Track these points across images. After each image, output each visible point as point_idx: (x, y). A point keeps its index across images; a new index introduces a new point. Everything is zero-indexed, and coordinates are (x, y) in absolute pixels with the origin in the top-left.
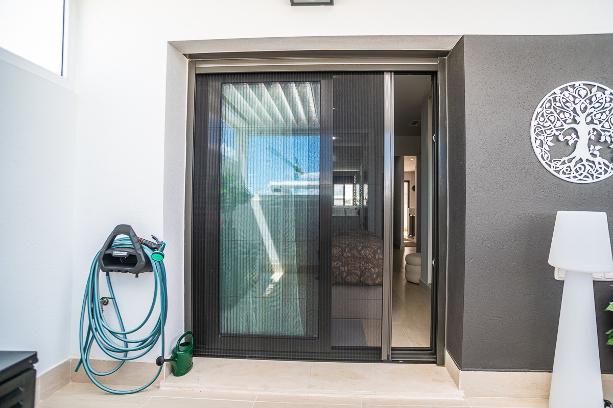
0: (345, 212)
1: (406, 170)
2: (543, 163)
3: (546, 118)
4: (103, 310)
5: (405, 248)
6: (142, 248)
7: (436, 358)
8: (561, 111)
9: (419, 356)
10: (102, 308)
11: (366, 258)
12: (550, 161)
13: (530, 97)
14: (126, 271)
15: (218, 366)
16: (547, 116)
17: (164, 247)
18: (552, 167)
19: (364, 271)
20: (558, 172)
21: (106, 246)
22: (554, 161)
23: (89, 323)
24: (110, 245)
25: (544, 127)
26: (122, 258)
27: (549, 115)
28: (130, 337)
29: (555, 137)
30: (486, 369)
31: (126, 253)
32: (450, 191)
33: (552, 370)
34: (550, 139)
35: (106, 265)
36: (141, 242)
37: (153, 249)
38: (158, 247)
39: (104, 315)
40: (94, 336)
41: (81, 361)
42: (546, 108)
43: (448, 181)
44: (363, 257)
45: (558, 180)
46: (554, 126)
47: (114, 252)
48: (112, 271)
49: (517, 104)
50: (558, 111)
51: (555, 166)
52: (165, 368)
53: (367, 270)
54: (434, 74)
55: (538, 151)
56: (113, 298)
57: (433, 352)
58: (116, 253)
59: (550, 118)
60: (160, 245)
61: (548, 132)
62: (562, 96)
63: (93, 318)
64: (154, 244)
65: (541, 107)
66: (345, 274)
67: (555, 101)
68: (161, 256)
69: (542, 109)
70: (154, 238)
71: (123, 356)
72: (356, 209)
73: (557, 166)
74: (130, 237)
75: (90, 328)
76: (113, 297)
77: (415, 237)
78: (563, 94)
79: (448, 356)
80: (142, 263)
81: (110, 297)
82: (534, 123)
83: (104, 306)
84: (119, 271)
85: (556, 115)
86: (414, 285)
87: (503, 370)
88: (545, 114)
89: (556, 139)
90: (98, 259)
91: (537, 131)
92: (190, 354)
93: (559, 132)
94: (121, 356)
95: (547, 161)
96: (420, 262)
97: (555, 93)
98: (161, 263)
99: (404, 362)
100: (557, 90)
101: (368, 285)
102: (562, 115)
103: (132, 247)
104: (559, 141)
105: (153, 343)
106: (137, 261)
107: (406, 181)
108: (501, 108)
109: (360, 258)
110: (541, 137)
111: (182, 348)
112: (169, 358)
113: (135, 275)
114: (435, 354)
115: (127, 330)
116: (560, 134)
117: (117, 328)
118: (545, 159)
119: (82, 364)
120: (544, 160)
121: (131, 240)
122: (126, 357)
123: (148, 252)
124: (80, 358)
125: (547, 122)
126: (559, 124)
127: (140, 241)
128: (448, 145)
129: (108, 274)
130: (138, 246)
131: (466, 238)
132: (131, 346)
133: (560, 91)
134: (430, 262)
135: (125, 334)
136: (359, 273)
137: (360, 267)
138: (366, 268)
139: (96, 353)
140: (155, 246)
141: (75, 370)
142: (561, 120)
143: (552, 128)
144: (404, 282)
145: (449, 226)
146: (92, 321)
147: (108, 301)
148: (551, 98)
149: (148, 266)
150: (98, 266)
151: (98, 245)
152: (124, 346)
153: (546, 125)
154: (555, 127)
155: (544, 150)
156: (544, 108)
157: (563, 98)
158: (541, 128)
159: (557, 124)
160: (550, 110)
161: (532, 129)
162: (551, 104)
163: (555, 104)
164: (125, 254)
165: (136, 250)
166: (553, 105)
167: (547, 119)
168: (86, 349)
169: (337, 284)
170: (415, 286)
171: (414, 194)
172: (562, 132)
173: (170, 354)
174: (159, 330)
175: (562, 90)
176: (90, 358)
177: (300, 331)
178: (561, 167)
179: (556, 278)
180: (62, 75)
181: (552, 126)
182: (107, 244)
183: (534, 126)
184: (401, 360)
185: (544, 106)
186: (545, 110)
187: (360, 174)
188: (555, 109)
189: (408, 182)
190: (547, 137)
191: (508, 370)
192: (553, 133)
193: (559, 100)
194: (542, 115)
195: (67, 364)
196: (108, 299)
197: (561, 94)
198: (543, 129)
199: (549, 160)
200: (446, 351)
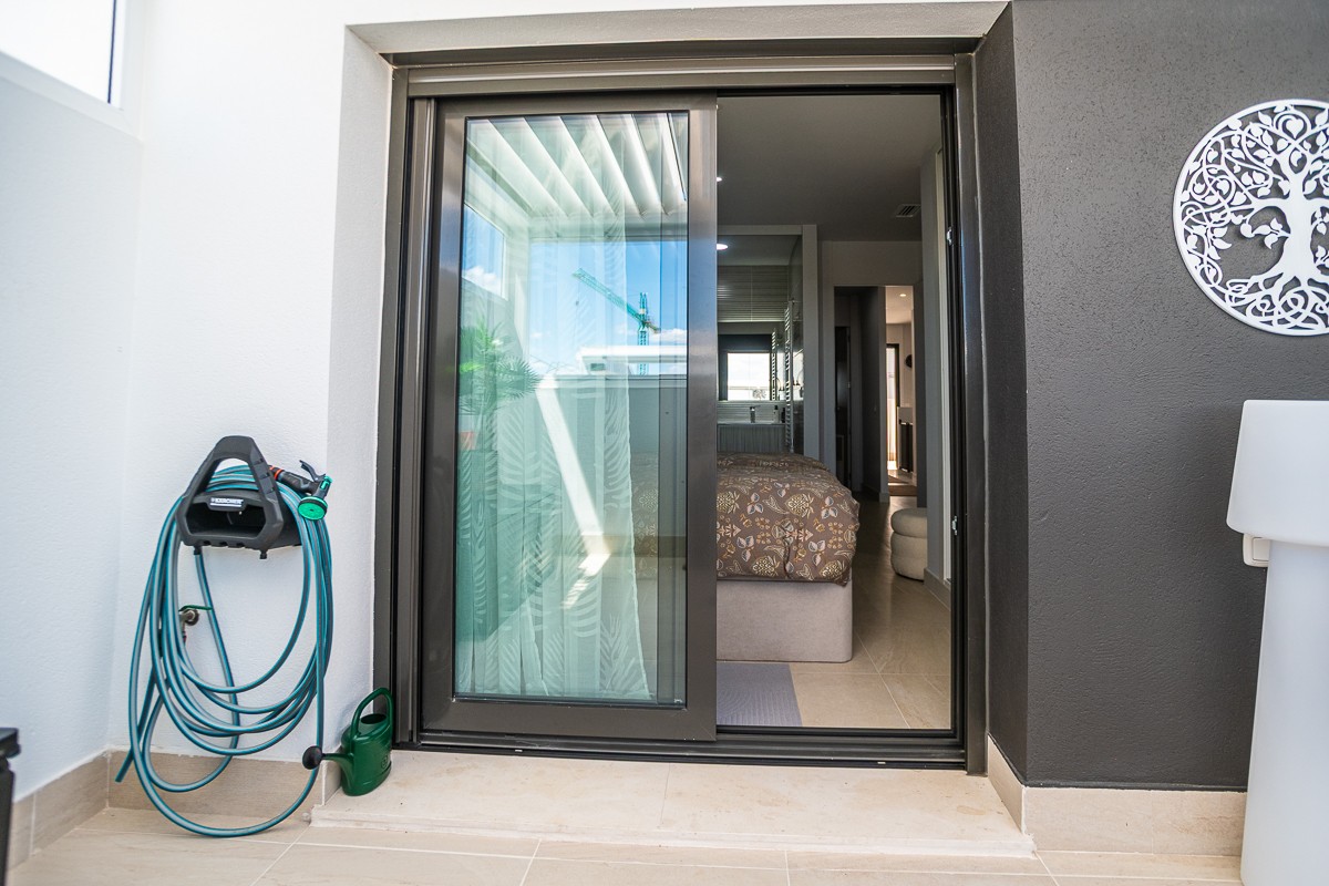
0: (753, 415)
1: (889, 320)
2: (1206, 288)
3: (1210, 186)
4: (184, 637)
5: (892, 498)
6: (277, 489)
7: (964, 756)
8: (1244, 169)
9: (925, 751)
10: (183, 632)
11: (797, 517)
12: (1223, 285)
13: (1170, 139)
14: (240, 545)
15: (449, 771)
16: (1210, 180)
17: (327, 487)
18: (1227, 298)
19: (794, 548)
20: (1243, 310)
21: (195, 487)
22: (1232, 285)
23: (150, 666)
24: (204, 482)
25: (1205, 205)
26: (231, 513)
27: (1215, 179)
28: (245, 700)
29: (1232, 229)
30: (1086, 783)
31: (240, 501)
32: (988, 356)
33: (1246, 784)
34: (1220, 232)
35: (193, 529)
36: (278, 477)
37: (302, 492)
38: (313, 488)
39: (189, 648)
40: (162, 699)
41: (131, 756)
42: (1208, 163)
43: (983, 335)
44: (791, 516)
45: (1243, 328)
46: (1229, 204)
47: (213, 500)
48: (207, 543)
49: (1140, 154)
50: (1237, 169)
51: (1234, 295)
52: (324, 776)
53: (801, 545)
54: (946, 92)
55: (1192, 262)
56: (210, 609)
57: (957, 740)
58: (217, 502)
59: (1218, 186)
60: (318, 484)
61: (1216, 217)
62: (1245, 134)
63: (161, 654)
64: (306, 481)
65: (1197, 160)
66: (748, 555)
67: (1229, 144)
68: (320, 509)
69: (1198, 164)
70: (305, 467)
71: (228, 745)
72: (776, 408)
73: (1239, 295)
74: (250, 465)
75: (154, 679)
76: (209, 606)
77: (914, 474)
78: (1247, 129)
79: (993, 751)
80: (275, 526)
81: (203, 605)
82: (1181, 196)
83: (187, 628)
84: (223, 544)
85: (1232, 178)
86: (912, 583)
87: (1127, 784)
88: (1206, 176)
89: (1235, 233)
90: (175, 517)
91: (1189, 216)
92: (385, 742)
93: (1241, 218)
94: (223, 743)
95: (1216, 285)
96: (926, 529)
97: (1227, 128)
98: (319, 525)
99: (890, 765)
100: (1233, 121)
101: (802, 581)
102: (1246, 178)
103: (255, 487)
104: (1244, 238)
105: (296, 716)
106: (263, 522)
107: (890, 346)
108: (1104, 164)
109: (785, 516)
110: (1200, 230)
111: (365, 728)
112: (334, 750)
113: (259, 552)
114: (962, 745)
115: (239, 684)
116: (1244, 221)
117: (215, 679)
118: (1211, 279)
119: (132, 765)
120: (1208, 282)
121: (253, 471)
122: (235, 747)
123: (290, 498)
124: (128, 748)
125: (1211, 194)
126: (1239, 198)
127: (274, 473)
128: (981, 251)
129: (198, 552)
130: (267, 485)
131: (1029, 464)
132: (248, 721)
133: (1240, 124)
134: (948, 525)
135: (235, 692)
136: (781, 551)
137: (784, 538)
138: (797, 542)
139: (167, 739)
140: (307, 486)
141: (115, 777)
142: (1246, 190)
143: (1223, 208)
144: (890, 576)
145: (990, 439)
146: (159, 662)
147: (197, 616)
148: (1219, 138)
149: (289, 533)
150: (177, 532)
151: (177, 484)
152: (231, 722)
153: (1210, 201)
154: (1230, 206)
155: (1206, 259)
156: (1204, 162)
157: (1248, 139)
158: (1197, 208)
159: (1236, 199)
160: (1219, 168)
161: (1178, 210)
162: (1220, 154)
163: (1230, 154)
164: (236, 503)
165: (262, 496)
166: (1225, 152)
167: (1210, 188)
168: (142, 727)
169: (731, 578)
170: (916, 586)
171: (910, 375)
172: (1248, 217)
173: (337, 742)
174: (311, 685)
175: (1245, 121)
176: (153, 749)
177: (642, 690)
178: (1249, 298)
179: (1248, 560)
180: (109, 101)
181: (1224, 203)
182: (199, 480)
183: (1182, 203)
184: (881, 760)
185: (1203, 157)
186: (1205, 166)
187: (784, 328)
188: (1230, 165)
189: (896, 347)
190: (1212, 229)
191: (1139, 784)
192: (1227, 220)
193: (1239, 143)
194: (1201, 179)
195: (100, 763)
196: (199, 611)
197: (1242, 128)
198: (1203, 210)
199: (1219, 281)
200: (990, 742)
